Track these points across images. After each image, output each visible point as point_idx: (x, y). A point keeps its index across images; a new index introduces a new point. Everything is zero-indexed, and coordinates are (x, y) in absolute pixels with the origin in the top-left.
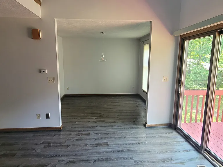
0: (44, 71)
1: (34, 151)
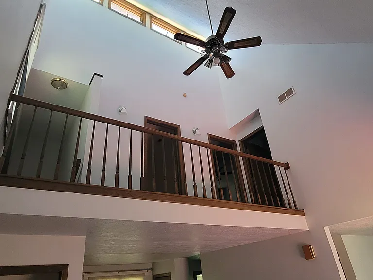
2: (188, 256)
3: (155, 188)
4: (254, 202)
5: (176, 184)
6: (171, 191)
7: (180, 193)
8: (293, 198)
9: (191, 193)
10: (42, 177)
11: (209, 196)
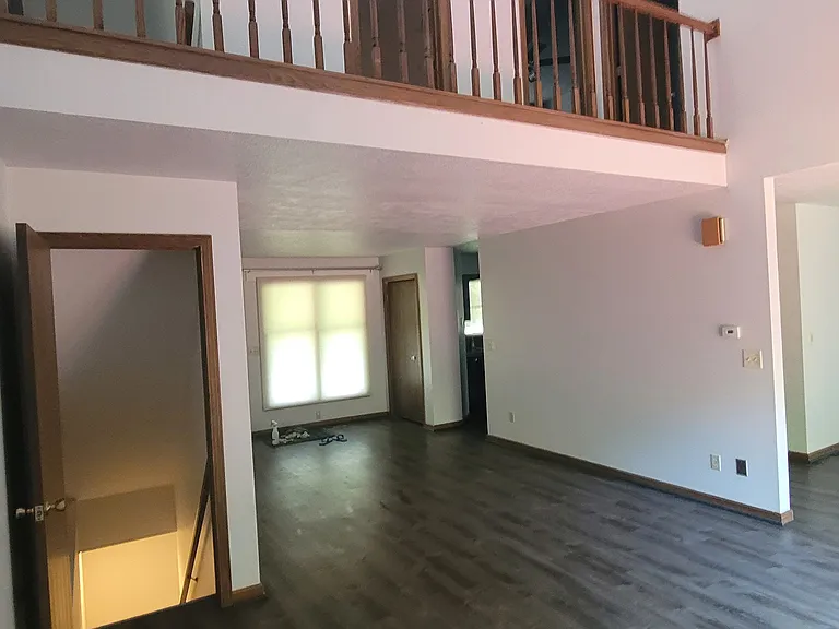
0: (731, 332)
1: (677, 540)
2: (453, 244)
3: (379, 70)
4: (611, 117)
5: (430, 61)
6: (417, 78)
7: (439, 85)
8: (708, 112)
9: (464, 86)
10: (109, 29)
11: (508, 96)
